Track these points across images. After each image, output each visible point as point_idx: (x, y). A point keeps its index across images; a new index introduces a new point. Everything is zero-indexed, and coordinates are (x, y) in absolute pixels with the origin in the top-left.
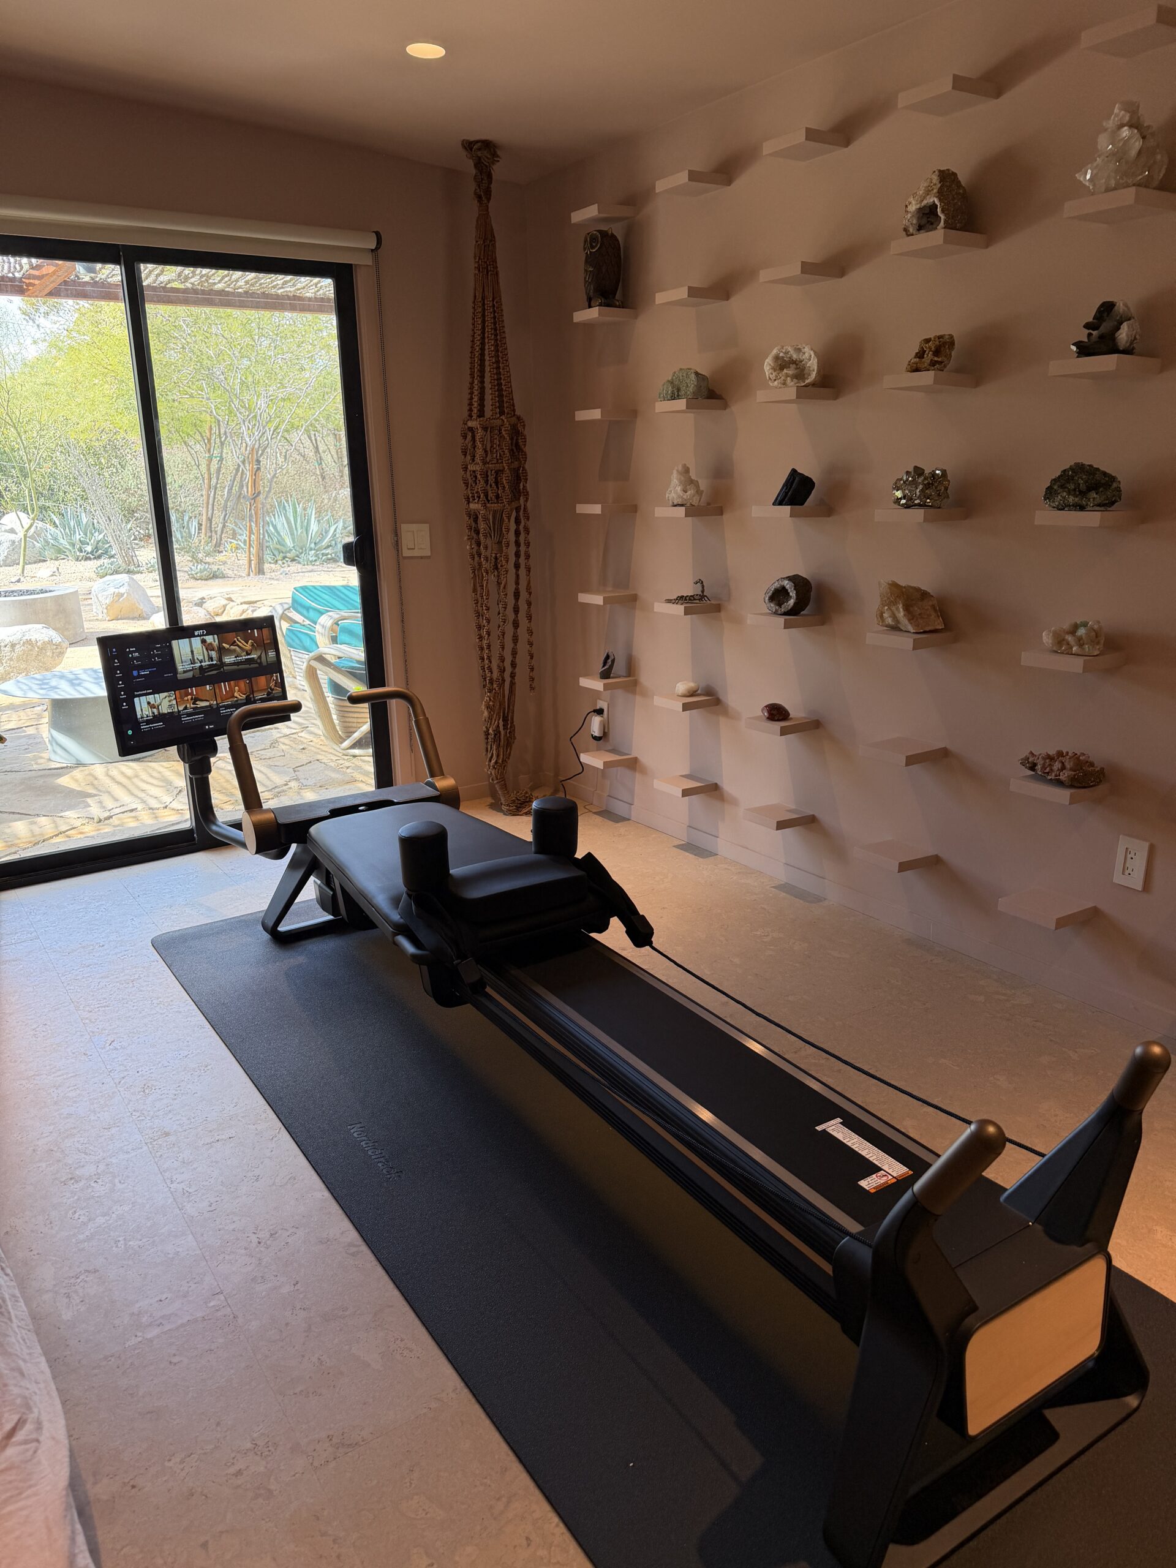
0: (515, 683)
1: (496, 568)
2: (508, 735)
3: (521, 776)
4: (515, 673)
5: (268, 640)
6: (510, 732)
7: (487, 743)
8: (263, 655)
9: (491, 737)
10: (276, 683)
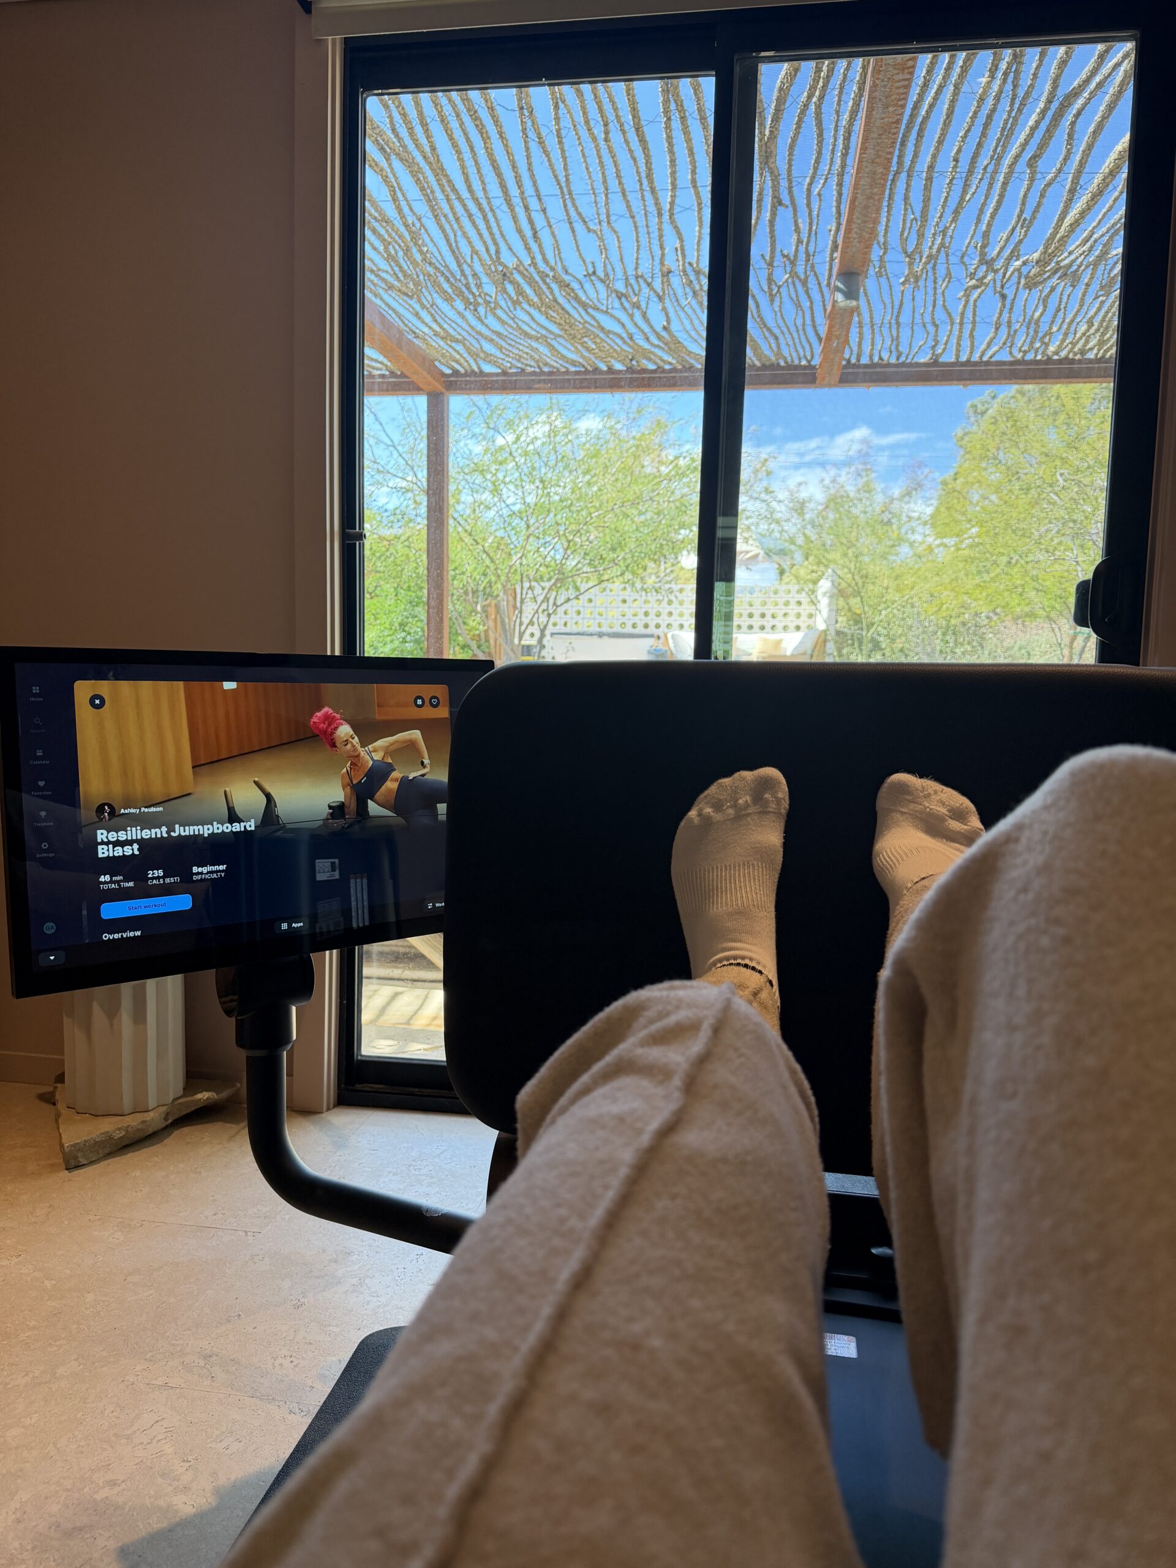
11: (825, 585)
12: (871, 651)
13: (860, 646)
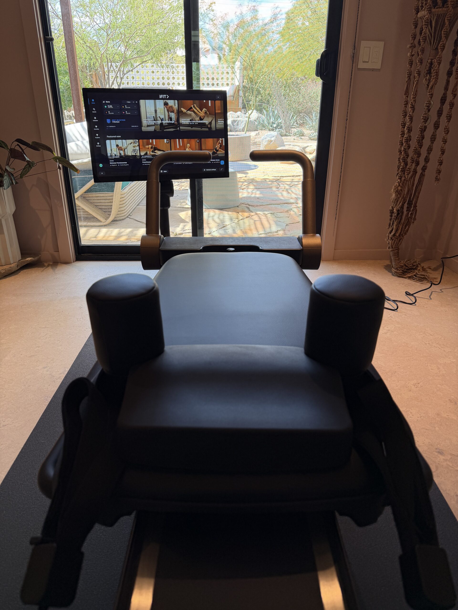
0: (424, 175)
1: (429, 72)
2: (409, 216)
3: (417, 250)
4: (426, 167)
5: (218, 110)
6: (411, 214)
7: (391, 219)
8: (213, 122)
9: (395, 215)
10: (221, 146)
11: (238, 64)
12: (257, 95)
13: (252, 92)
